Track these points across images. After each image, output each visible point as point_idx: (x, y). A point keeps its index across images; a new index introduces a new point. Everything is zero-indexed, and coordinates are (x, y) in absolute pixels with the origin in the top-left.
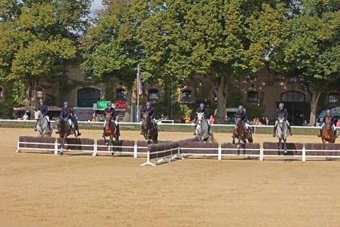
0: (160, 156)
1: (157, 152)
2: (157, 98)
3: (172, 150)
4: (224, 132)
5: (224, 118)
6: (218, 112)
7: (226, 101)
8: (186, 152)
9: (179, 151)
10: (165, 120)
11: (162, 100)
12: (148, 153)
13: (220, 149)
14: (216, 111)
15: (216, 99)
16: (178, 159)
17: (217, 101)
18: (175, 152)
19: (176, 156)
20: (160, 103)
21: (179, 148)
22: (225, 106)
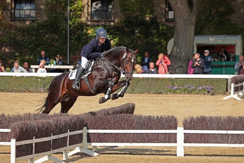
0: (42, 148)
1: (34, 141)
2: (33, 14)
3: (69, 134)
4: (190, 92)
5: (189, 59)
6: (175, 44)
7: (193, 19)
8: (101, 138)
9: (85, 138)
10: (53, 66)
11: (45, 18)
12: (13, 143)
13: (180, 132)
14: (171, 42)
15: (171, 15)
16: (82, 155)
17: (173, 20)
18: (76, 140)
19: (77, 150)
20: (42, 26)
21: (84, 131)
22: (193, 32)
